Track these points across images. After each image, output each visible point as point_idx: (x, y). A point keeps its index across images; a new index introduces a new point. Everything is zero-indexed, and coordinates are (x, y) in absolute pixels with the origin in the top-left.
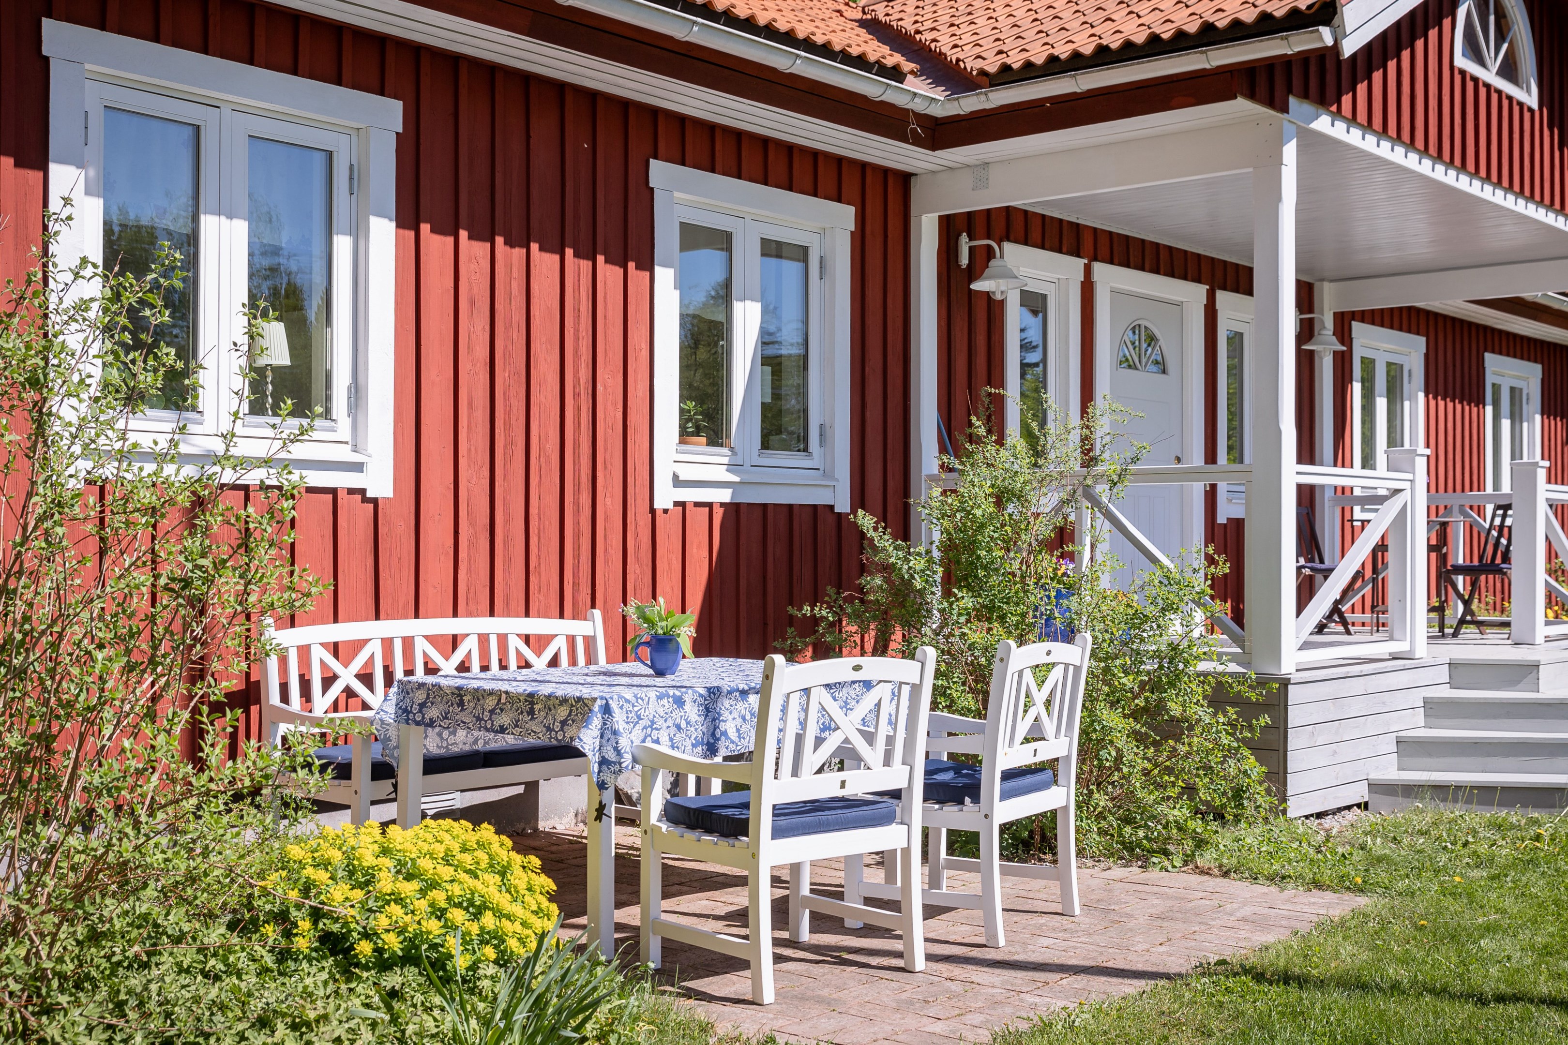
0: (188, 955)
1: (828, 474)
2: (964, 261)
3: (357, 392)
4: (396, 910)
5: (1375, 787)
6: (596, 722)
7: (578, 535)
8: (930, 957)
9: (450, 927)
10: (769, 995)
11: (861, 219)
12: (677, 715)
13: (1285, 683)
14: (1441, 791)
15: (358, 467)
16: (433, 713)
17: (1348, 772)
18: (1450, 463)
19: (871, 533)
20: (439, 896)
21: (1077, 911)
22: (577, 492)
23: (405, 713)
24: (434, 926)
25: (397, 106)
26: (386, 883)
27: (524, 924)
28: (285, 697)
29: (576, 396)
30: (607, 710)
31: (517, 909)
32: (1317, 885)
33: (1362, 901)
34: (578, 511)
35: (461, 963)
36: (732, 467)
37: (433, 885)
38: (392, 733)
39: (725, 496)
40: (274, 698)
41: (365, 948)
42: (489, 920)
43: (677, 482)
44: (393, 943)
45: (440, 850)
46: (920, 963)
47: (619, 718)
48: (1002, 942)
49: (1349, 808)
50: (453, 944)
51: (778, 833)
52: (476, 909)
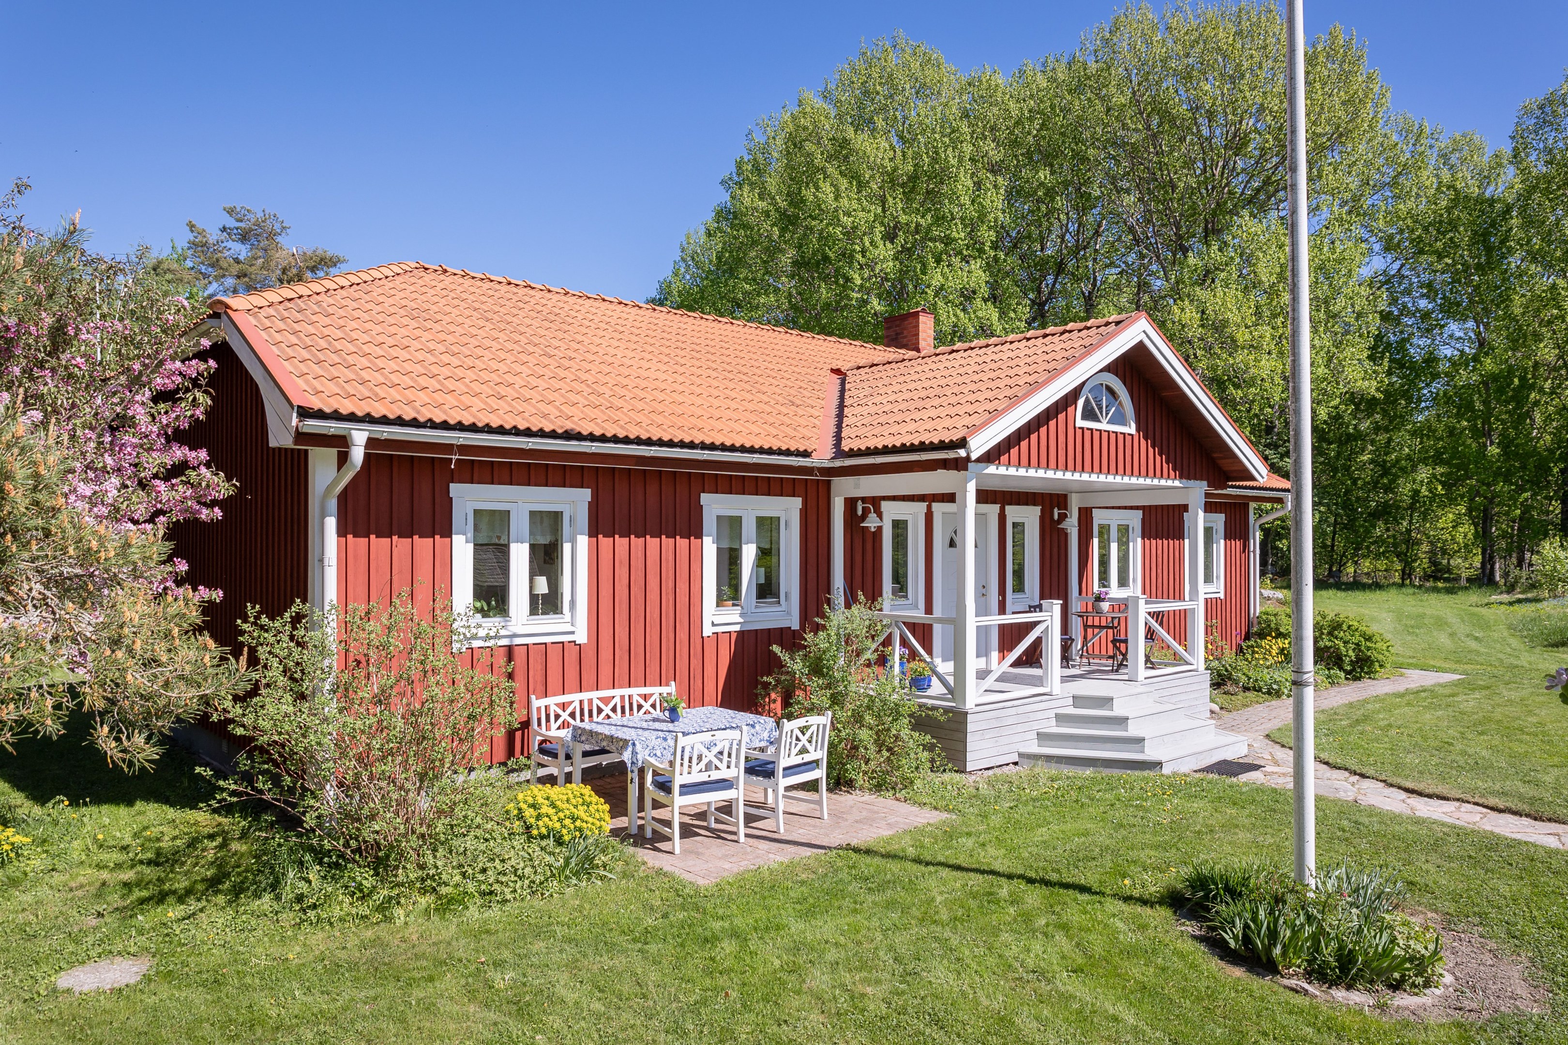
0: (479, 833)
1: (789, 613)
2: (860, 512)
3: (573, 602)
4: (546, 819)
5: (1021, 755)
6: (630, 749)
7: (668, 650)
8: (747, 835)
9: (564, 826)
10: (677, 851)
11: (805, 503)
12: (664, 744)
13: (967, 713)
14: (1049, 758)
15: (573, 633)
16: (583, 738)
17: (1006, 749)
18: (1160, 571)
19: (779, 654)
20: (561, 815)
21: (826, 817)
22: (668, 632)
23: (574, 738)
24: (558, 825)
25: (588, 492)
26: (545, 810)
27: (593, 824)
28: (539, 724)
29: (667, 594)
30: (634, 744)
31: (590, 820)
32: (936, 808)
33: (945, 816)
34: (668, 640)
35: (567, 838)
36: (741, 615)
37: (562, 810)
38: (571, 744)
39: (737, 628)
40: (535, 726)
41: (535, 832)
42: (578, 823)
43: (713, 624)
44: (544, 831)
45: (565, 798)
46: (742, 839)
47: (639, 747)
48: (782, 831)
49: (1007, 764)
50: (564, 831)
51: (681, 794)
52: (574, 819)
